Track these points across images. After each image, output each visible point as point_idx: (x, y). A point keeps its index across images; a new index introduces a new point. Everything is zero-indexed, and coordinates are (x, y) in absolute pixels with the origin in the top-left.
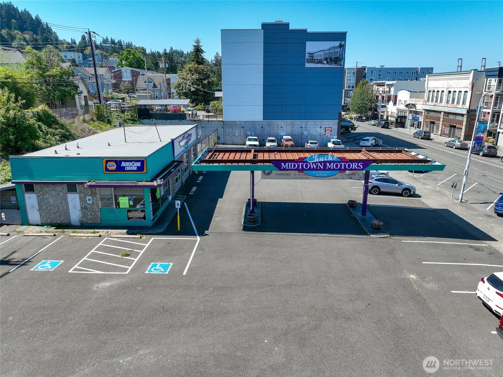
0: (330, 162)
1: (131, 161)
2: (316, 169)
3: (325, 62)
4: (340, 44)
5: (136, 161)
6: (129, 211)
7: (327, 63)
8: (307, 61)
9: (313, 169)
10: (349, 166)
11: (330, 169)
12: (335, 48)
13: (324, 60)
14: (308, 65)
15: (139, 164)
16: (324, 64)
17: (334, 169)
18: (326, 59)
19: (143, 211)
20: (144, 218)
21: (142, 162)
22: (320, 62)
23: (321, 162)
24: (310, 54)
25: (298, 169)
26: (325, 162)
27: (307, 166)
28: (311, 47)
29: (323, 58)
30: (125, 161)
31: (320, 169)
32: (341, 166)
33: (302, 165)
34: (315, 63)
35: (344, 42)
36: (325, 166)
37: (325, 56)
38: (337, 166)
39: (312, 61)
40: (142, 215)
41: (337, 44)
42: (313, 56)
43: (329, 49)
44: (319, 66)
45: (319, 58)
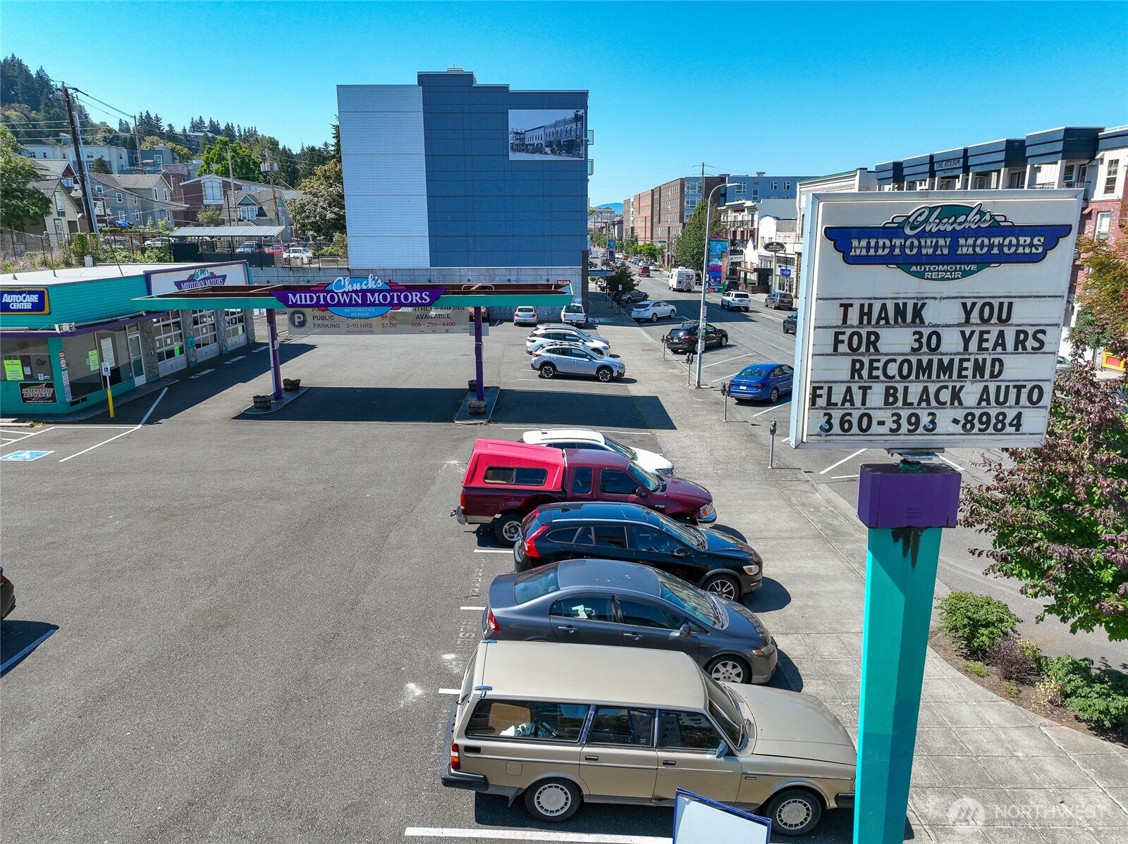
0: (373, 292)
1: (20, 293)
2: (350, 305)
3: (548, 150)
4: (576, 115)
5: (30, 293)
6: (23, 386)
7: (553, 152)
8: (512, 147)
9: (345, 305)
10: (406, 298)
11: (373, 304)
12: (565, 122)
13: (547, 146)
14: (514, 156)
15: (35, 298)
16: (546, 153)
17: (380, 304)
18: (550, 144)
19: (50, 385)
20: (53, 398)
21: (41, 294)
22: (538, 149)
23: (356, 292)
24: (516, 133)
25: (317, 305)
27: (332, 298)
28: (519, 120)
29: (543, 142)
30: (10, 293)
31: (357, 305)
32: (392, 297)
33: (325, 298)
34: (527, 151)
35: (583, 111)
36: (364, 298)
37: (548, 139)
38: (385, 298)
39: (522, 147)
40: (48, 393)
41: (569, 114)
42: (523, 139)
43: (555, 125)
44: (537, 157)
45: (536, 142)
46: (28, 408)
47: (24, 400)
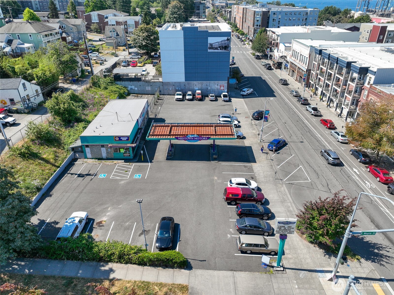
0: (196, 137)
1: (124, 137)
2: (191, 140)
3: (219, 49)
4: (228, 39)
5: (126, 137)
6: (124, 154)
7: (221, 49)
8: (209, 48)
9: (190, 140)
10: (202, 138)
11: (196, 140)
12: (224, 41)
13: (219, 48)
14: (209, 51)
15: (127, 138)
16: (218, 50)
17: (197, 140)
18: (220, 47)
19: (129, 153)
20: (130, 156)
21: (128, 137)
22: (216, 49)
23: (192, 137)
24: (210, 44)
25: (184, 140)
26: (194, 138)
27: (187, 139)
28: (211, 40)
29: (218, 46)
30: (122, 137)
31: (192, 140)
32: (200, 138)
33: (186, 138)
34: (213, 49)
35: (230, 37)
36: (194, 139)
37: (219, 46)
38: (198, 139)
39: (212, 48)
40: (129, 155)
41: (226, 38)
42: (212, 45)
43: (221, 42)
44: (216, 51)
45: (216, 46)
46: (125, 157)
47: (124, 156)
